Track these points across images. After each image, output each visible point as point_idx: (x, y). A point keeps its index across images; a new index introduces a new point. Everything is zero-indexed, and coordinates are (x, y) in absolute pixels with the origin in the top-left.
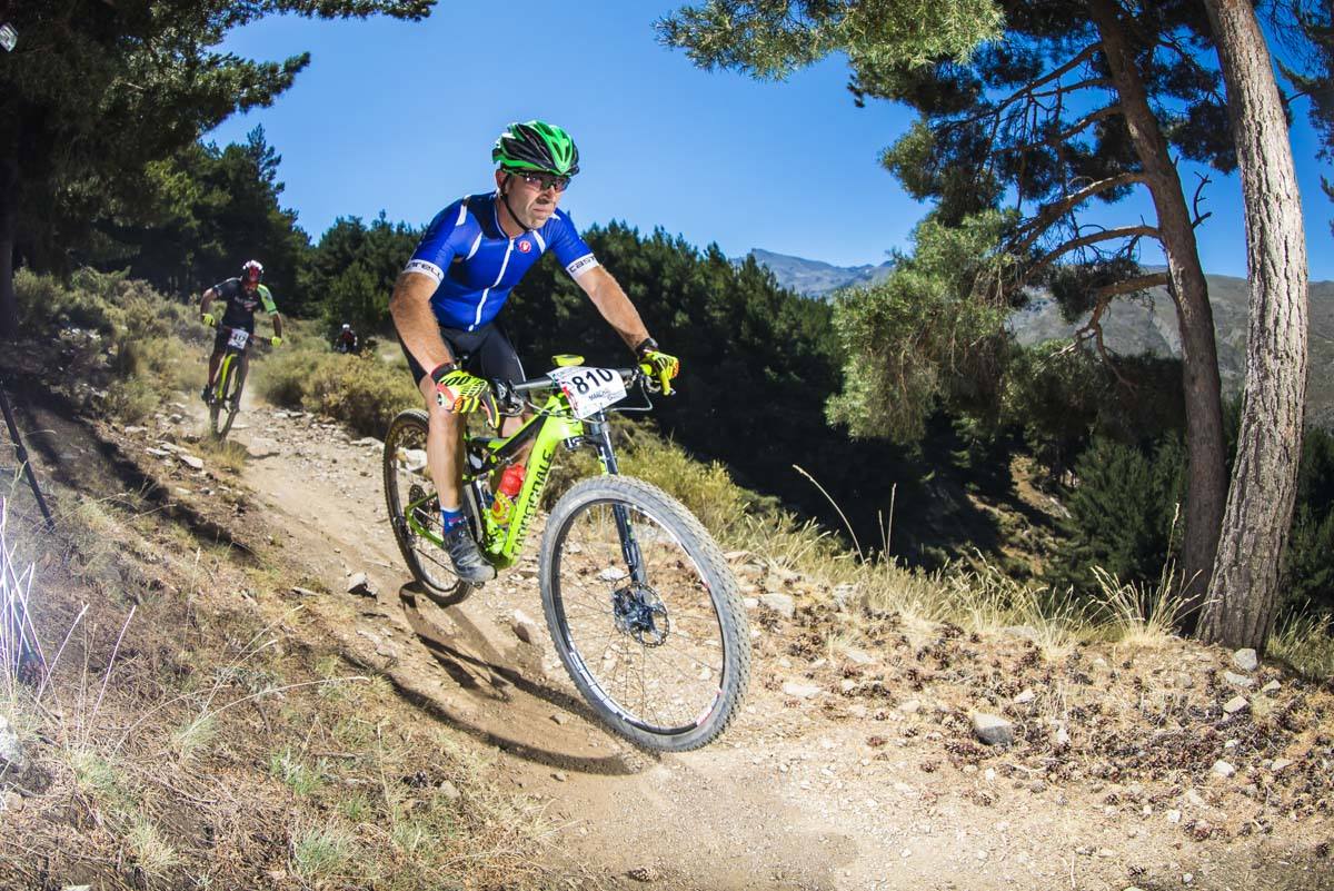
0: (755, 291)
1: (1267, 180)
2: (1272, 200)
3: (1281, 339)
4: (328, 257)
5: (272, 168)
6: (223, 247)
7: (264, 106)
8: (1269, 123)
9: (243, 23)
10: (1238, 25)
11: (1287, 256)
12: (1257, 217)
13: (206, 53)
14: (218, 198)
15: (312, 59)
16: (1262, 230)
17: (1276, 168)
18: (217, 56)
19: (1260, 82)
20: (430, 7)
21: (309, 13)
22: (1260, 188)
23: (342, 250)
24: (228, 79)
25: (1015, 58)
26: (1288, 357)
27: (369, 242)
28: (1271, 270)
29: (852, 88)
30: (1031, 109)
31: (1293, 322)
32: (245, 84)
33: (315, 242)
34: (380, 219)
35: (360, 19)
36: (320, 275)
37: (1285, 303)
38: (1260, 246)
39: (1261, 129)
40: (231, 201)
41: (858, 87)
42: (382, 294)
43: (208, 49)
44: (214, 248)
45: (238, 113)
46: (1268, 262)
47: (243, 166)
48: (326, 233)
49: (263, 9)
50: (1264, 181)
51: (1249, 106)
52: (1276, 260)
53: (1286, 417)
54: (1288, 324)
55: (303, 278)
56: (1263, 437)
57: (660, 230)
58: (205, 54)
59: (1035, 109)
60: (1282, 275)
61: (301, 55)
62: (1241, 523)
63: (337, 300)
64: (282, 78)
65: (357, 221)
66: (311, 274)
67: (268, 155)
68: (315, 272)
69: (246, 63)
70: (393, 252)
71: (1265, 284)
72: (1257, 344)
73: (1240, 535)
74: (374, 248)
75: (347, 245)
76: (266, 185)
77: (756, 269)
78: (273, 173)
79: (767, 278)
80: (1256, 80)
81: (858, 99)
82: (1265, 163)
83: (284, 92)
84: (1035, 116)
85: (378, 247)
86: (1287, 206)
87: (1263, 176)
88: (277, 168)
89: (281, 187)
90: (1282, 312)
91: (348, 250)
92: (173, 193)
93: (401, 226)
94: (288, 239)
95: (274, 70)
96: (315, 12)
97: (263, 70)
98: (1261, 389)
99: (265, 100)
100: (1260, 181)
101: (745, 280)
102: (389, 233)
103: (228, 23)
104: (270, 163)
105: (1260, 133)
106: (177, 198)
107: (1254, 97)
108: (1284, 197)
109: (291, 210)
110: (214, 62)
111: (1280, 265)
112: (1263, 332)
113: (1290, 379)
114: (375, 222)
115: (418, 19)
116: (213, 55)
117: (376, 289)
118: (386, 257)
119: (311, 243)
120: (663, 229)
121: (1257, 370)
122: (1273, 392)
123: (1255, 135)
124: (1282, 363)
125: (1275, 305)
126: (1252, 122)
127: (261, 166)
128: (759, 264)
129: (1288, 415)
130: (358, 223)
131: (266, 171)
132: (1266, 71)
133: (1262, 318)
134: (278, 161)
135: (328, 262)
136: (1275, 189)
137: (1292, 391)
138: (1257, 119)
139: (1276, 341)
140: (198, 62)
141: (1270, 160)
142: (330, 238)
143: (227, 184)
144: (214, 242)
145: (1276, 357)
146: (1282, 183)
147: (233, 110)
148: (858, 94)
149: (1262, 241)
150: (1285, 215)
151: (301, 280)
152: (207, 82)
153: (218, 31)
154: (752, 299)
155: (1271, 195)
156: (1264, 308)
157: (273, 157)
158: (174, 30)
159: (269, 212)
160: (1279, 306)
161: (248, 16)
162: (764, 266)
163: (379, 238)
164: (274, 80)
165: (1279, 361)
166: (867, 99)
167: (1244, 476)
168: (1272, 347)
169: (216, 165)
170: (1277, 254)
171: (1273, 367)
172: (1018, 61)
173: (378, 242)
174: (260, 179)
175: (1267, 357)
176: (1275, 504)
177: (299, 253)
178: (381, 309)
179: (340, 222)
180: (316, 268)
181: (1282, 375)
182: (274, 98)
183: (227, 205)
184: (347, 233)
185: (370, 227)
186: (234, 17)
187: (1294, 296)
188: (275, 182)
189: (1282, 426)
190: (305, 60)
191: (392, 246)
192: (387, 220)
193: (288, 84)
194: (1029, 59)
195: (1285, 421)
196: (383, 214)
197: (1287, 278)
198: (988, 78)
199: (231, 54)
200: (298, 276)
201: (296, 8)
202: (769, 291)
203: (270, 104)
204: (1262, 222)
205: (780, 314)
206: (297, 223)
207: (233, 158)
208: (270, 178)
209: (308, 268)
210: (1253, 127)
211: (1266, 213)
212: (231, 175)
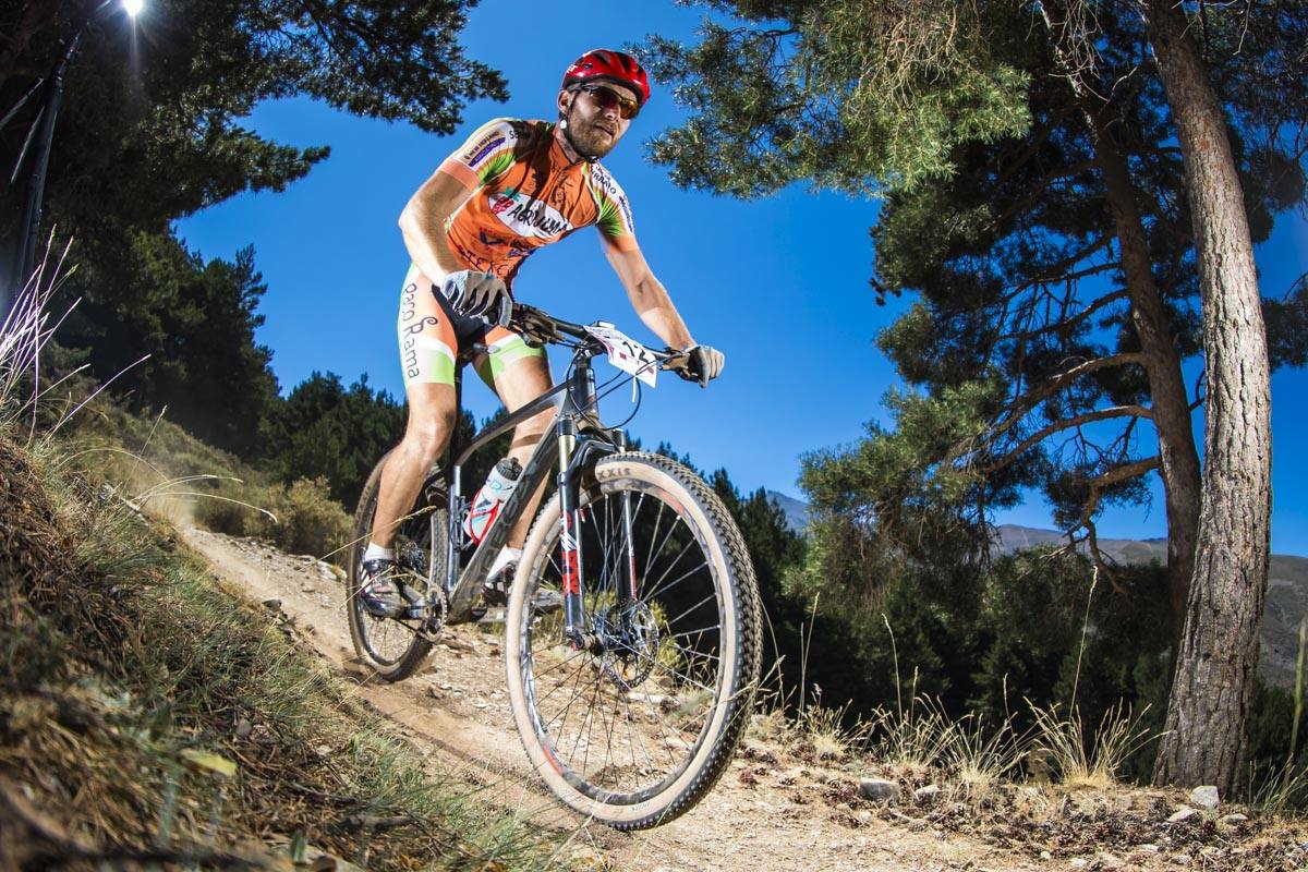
0: (760, 528)
1: (1224, 308)
2: (1229, 325)
3: (1234, 460)
4: (296, 412)
5: (255, 296)
6: (186, 370)
7: (275, 190)
8: (1230, 254)
9: (277, 96)
10: (1207, 166)
11: (1243, 379)
12: (1213, 345)
13: (233, 122)
14: (191, 315)
15: (331, 154)
16: (1218, 356)
17: (1236, 295)
18: (242, 130)
19: (1225, 216)
20: (456, 125)
21: (340, 104)
22: (1216, 318)
23: (313, 408)
24: (247, 151)
25: (1039, 255)
26: (1243, 477)
27: (344, 405)
28: (1225, 393)
29: (874, 283)
30: (1043, 302)
31: (1248, 442)
32: (262, 163)
33: (285, 394)
34: (360, 383)
35: (386, 121)
36: (283, 430)
37: (1240, 423)
38: (1215, 373)
39: (1221, 260)
40: (206, 321)
41: (881, 282)
42: (348, 458)
43: (234, 119)
44: (176, 369)
45: (248, 189)
46: (1223, 386)
47: (225, 287)
48: (298, 386)
49: (299, 88)
50: (1221, 309)
51: (1210, 240)
52: (1231, 383)
53: (1241, 537)
54: (1244, 445)
55: (264, 427)
56: (1217, 559)
57: (665, 447)
58: (230, 124)
59: (1048, 303)
60: (1237, 398)
61: (322, 147)
62: (1195, 651)
63: (298, 455)
64: (299, 166)
65: (335, 379)
66: (275, 427)
67: (254, 281)
68: (279, 428)
69: (267, 144)
70: (368, 422)
71: (1219, 408)
72: (1209, 468)
73: (1194, 664)
74: (348, 413)
75: (319, 403)
76: (245, 314)
77: (765, 504)
78: (254, 303)
79: (775, 515)
80: (1221, 214)
81: (879, 296)
82: (1223, 293)
83: (298, 180)
84: (1048, 308)
85: (353, 413)
86: (1245, 332)
87: (1221, 304)
88: (261, 298)
89: (261, 320)
90: (1235, 433)
91: (320, 408)
92: (154, 277)
93: (382, 395)
94: (258, 379)
95: (293, 155)
96: (346, 105)
97: (283, 152)
98: (1215, 511)
99: (277, 184)
100: (1218, 310)
101: (750, 515)
102: (368, 400)
103: (262, 94)
104: (254, 291)
105: (1220, 264)
106: (158, 283)
107: (1217, 231)
108: (1241, 321)
109: (266, 347)
110: (237, 133)
111: (1236, 389)
112: (1216, 455)
113: (1246, 501)
114: (355, 386)
115: (441, 134)
116: (238, 127)
117: (342, 453)
118: (359, 426)
119: (281, 394)
120: (669, 446)
121: (1210, 494)
122: (1227, 514)
123: (1215, 266)
124: (1236, 483)
125: (1228, 427)
126: (1213, 255)
127: (244, 292)
128: (769, 500)
129: (1245, 537)
130: (336, 382)
131: (248, 298)
132: (1233, 207)
133: (1215, 441)
134: (263, 290)
135: (295, 418)
136: (1233, 315)
137: (1248, 511)
138: (1218, 251)
139: (1229, 462)
140: (221, 130)
141: (1229, 289)
142: (303, 392)
143: (204, 302)
144: (176, 363)
145: (1230, 478)
146: (1241, 310)
147: (244, 188)
148: (880, 290)
149: (1216, 367)
150: (1242, 341)
151: (262, 429)
152: (227, 149)
153: (250, 99)
154: (755, 535)
155: (1228, 322)
156: (1217, 432)
157: (259, 285)
158: (209, 88)
159: (241, 344)
160: (1233, 427)
161: (282, 90)
162: (775, 503)
163: (356, 402)
164: (291, 166)
165: (1233, 482)
166: (889, 296)
167: (1197, 603)
168: (1225, 468)
169: (197, 278)
170: (1232, 377)
171: (1226, 488)
172: (1044, 257)
173: (353, 407)
174: (240, 305)
175: (1220, 479)
176: (1233, 629)
177: (266, 398)
178: (344, 474)
179: (316, 376)
180: (281, 423)
181: (1237, 495)
182: (287, 184)
183: (200, 325)
184: (321, 391)
185: (348, 390)
186: (268, 89)
187: (1251, 416)
188: (255, 313)
189: (1238, 548)
190: (325, 153)
191: (368, 415)
192: (369, 385)
193: (303, 173)
194: (1054, 255)
195: (1241, 542)
196: (365, 378)
197: (1242, 399)
198: (1010, 273)
199: (254, 132)
200: (260, 424)
201: (328, 97)
202: (776, 530)
203: (282, 190)
204: (1218, 349)
205: (783, 555)
206: (270, 364)
207: (215, 276)
208: (252, 307)
209: (273, 417)
210: (1214, 259)
211: (1221, 340)
212: (209, 293)
